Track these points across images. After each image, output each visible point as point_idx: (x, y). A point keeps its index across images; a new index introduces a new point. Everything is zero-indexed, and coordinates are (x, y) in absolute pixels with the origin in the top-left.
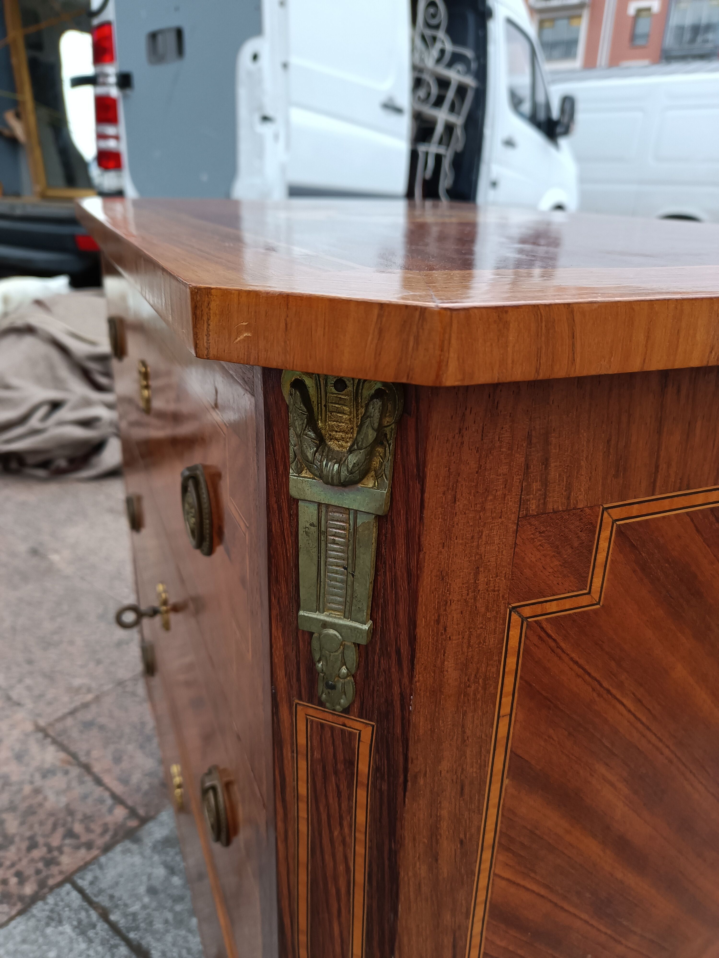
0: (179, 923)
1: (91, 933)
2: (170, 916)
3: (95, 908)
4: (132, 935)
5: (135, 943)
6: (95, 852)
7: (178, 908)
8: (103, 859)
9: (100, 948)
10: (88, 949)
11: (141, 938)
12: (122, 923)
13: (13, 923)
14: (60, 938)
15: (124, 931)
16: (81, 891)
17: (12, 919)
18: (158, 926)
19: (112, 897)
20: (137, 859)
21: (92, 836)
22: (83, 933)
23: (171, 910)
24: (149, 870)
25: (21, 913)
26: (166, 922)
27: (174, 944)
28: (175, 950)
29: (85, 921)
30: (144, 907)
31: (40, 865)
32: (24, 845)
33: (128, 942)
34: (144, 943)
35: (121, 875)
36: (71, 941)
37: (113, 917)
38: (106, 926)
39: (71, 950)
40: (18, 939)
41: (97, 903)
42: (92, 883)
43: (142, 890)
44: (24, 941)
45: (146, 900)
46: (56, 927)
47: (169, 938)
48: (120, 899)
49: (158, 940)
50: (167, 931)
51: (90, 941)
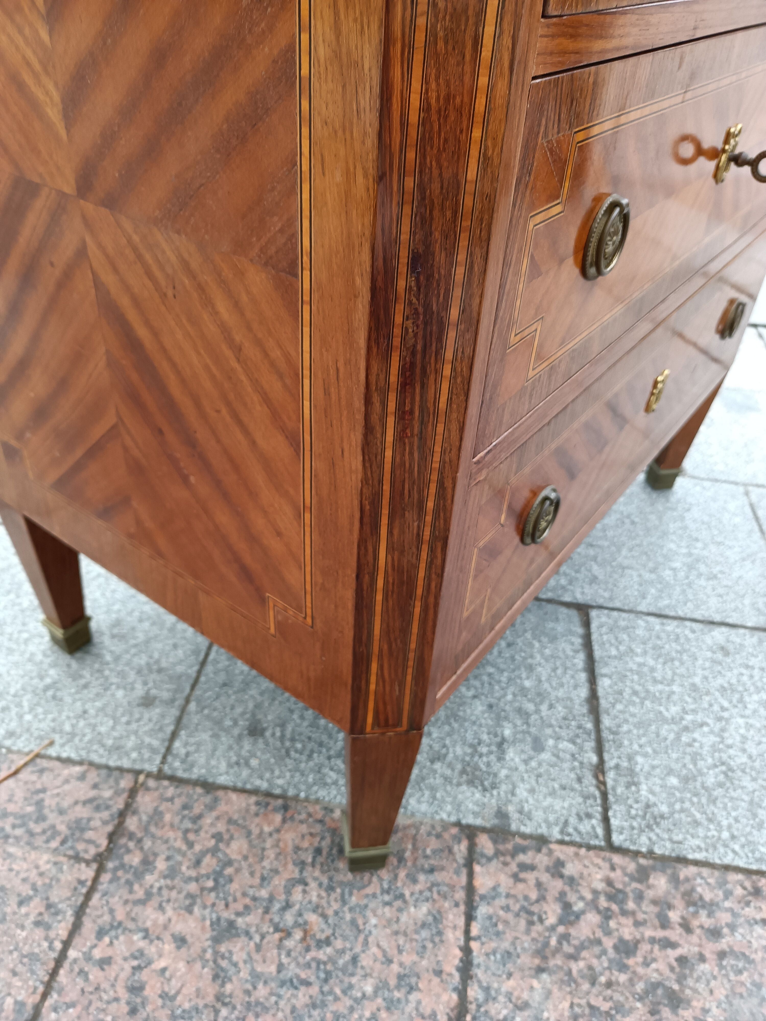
0: (541, 696)
1: (625, 764)
2: (544, 708)
3: (604, 783)
4: (590, 726)
5: (591, 717)
6: (560, 852)
7: (530, 707)
8: (556, 834)
9: (626, 743)
10: (637, 753)
11: (584, 715)
12: (590, 745)
13: (699, 856)
14: (657, 789)
15: (593, 736)
16: (606, 820)
17: (696, 863)
18: (560, 710)
19: (579, 780)
20: (522, 792)
21: (545, 877)
22: (631, 772)
23: (538, 711)
24: (522, 768)
25: (683, 860)
26: (551, 706)
27: (562, 685)
28: (564, 680)
29: (623, 780)
30: (558, 738)
31: (631, 905)
33: (597, 722)
34: (585, 710)
35: (552, 793)
36: (648, 775)
37: (594, 759)
38: (606, 756)
39: (653, 767)
40: (701, 832)
41: (598, 788)
42: (589, 816)
43: (545, 756)
44: (696, 823)
45: (551, 742)
46: (655, 805)
47: (561, 693)
48: (573, 769)
49: (571, 700)
50: (558, 700)
51: (630, 758)
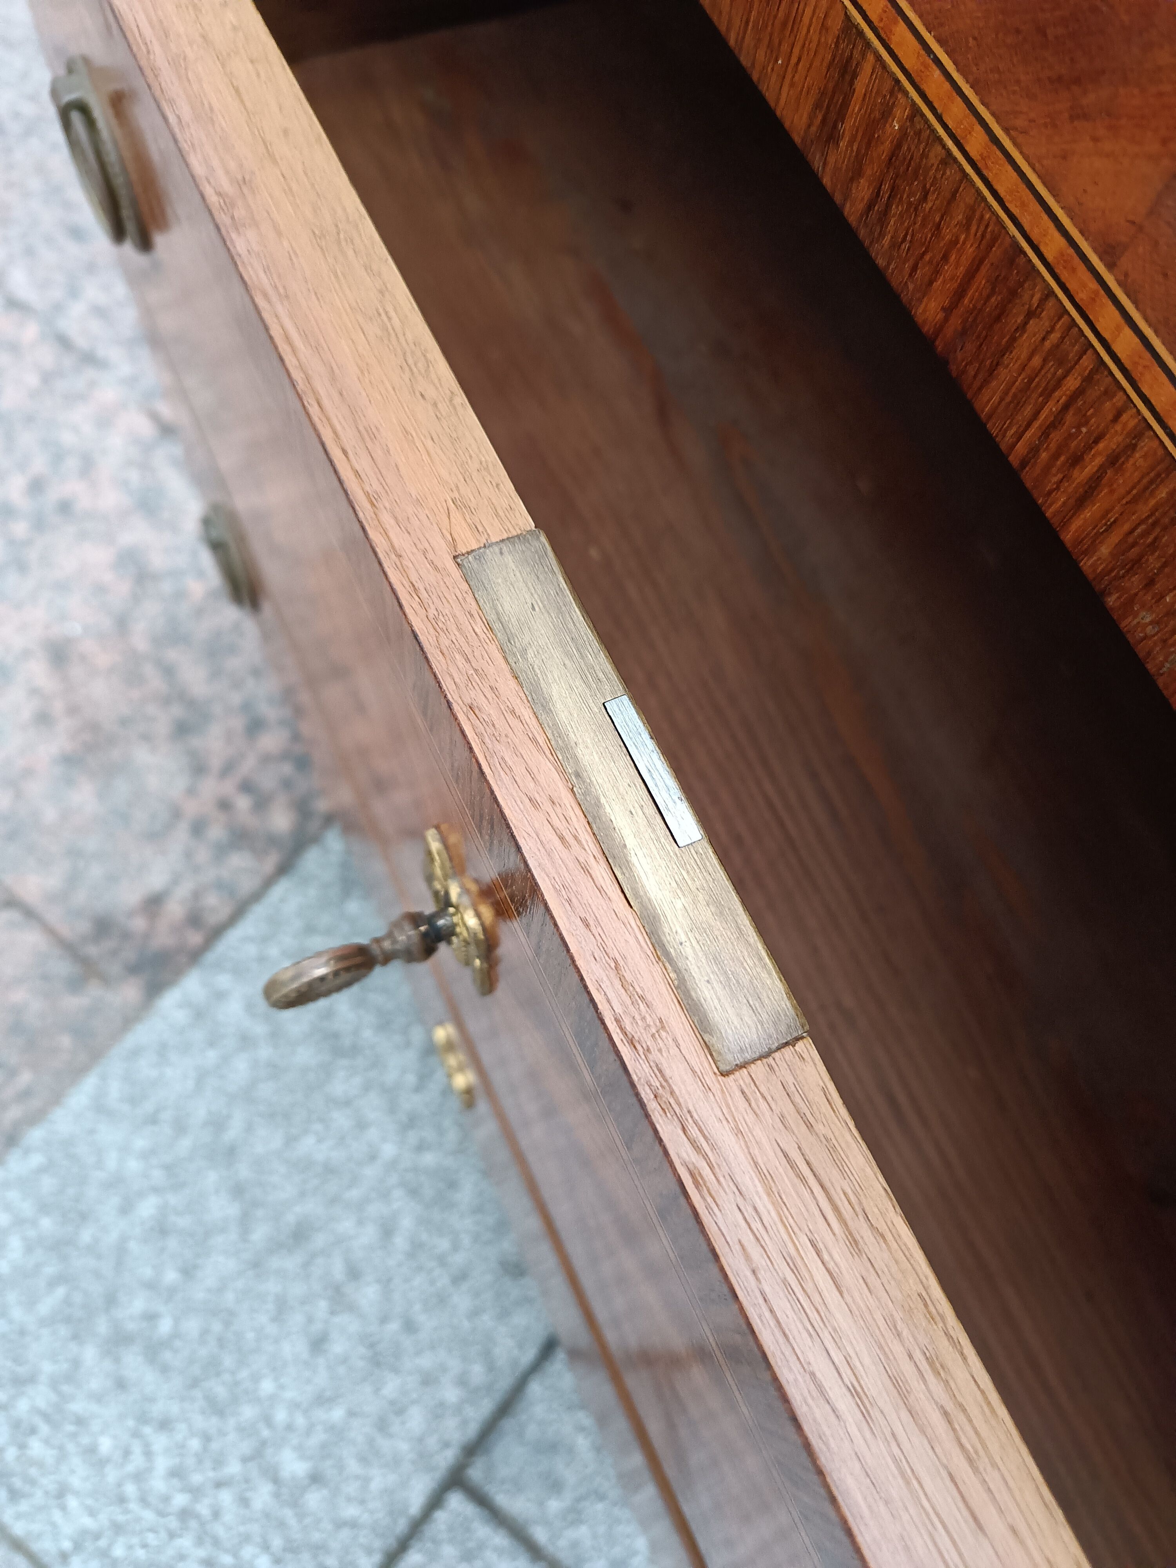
25: (284, 869)
31: (287, 769)
32: (238, 723)
